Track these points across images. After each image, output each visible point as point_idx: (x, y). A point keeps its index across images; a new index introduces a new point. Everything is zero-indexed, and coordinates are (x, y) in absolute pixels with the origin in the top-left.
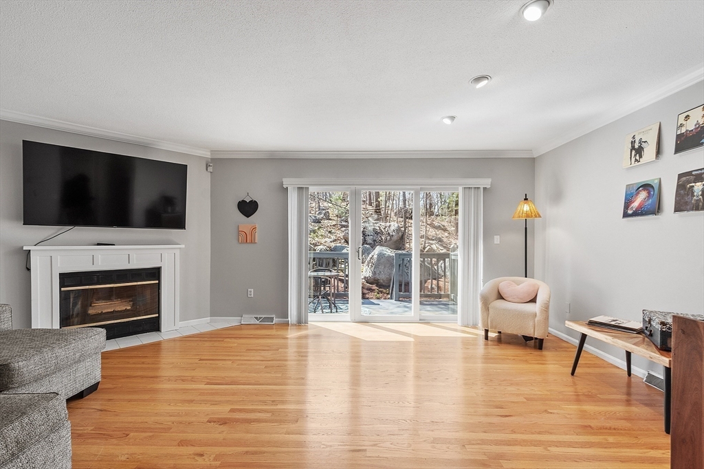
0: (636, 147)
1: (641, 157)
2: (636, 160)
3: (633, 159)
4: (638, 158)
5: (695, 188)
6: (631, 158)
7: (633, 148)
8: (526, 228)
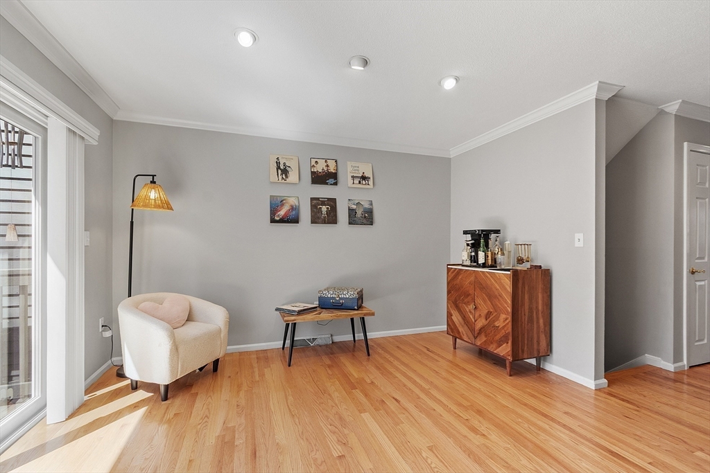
0: (282, 167)
1: (287, 177)
2: (283, 178)
3: (280, 177)
4: (284, 177)
5: (323, 209)
6: (278, 175)
7: (278, 168)
8: (132, 223)
